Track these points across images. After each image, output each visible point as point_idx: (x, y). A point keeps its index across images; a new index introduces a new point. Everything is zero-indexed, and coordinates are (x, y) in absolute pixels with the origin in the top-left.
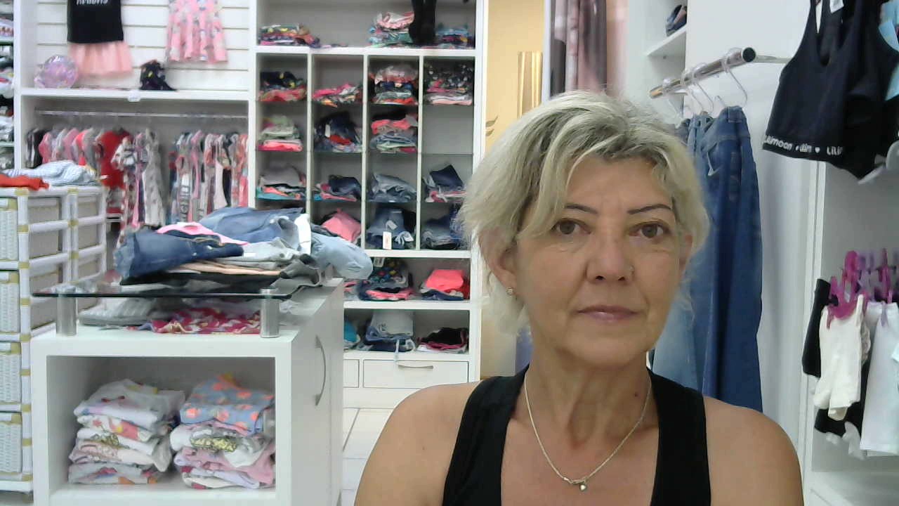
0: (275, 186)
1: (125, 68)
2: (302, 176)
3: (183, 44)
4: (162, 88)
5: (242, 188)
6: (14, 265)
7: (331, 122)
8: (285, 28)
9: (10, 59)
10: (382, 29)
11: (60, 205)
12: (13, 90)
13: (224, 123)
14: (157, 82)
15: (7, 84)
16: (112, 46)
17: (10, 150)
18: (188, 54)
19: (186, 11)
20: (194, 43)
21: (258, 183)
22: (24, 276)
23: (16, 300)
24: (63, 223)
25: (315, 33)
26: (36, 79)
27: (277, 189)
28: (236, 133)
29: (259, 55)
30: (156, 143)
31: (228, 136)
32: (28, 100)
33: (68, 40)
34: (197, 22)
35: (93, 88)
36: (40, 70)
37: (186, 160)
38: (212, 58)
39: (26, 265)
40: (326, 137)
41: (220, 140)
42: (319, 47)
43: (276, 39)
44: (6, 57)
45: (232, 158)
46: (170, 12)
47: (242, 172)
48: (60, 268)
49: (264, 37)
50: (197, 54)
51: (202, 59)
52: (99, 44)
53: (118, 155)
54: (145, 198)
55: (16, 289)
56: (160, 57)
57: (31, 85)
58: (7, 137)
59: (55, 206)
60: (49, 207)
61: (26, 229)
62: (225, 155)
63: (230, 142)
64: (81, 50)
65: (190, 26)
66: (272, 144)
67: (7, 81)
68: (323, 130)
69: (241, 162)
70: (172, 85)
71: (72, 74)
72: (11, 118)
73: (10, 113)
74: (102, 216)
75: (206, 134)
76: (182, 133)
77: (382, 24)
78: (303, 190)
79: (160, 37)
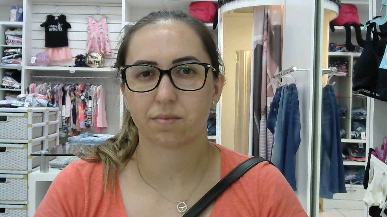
1: (69, 58)
4: (84, 66)
6: (26, 141)
9: (20, 54)
11: (43, 116)
12: (21, 67)
14: (81, 64)
15: (19, 65)
16: (64, 48)
19: (95, 34)
23: (26, 157)
24: (44, 124)
32: (27, 71)
33: (45, 46)
34: (99, 38)
39: (31, 141)
46: (88, 34)
48: (42, 143)
52: (58, 48)
55: (27, 151)
56: (84, 53)
57: (29, 65)
60: (39, 117)
61: (31, 126)
64: (50, 50)
74: (58, 121)
79: (83, 45)
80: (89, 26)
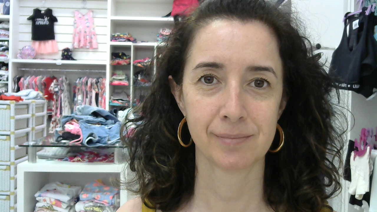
0: (117, 100)
1: (56, 51)
2: (128, 96)
3: (79, 41)
4: (70, 59)
5: (103, 101)
6: (8, 133)
7: (141, 73)
8: (122, 34)
9: (7, 47)
10: (162, 35)
11: (28, 108)
12: (8, 60)
13: (96, 73)
14: (68, 57)
15: (6, 57)
16: (50, 42)
17: (7, 85)
18: (81, 45)
19: (81, 27)
20: (84, 41)
21: (110, 98)
22: (12, 137)
23: (9, 148)
24: (29, 115)
25: (135, 36)
26: (18, 55)
27: (118, 102)
28: (101, 78)
29: (111, 46)
30: (68, 82)
31: (98, 79)
32: (15, 64)
33: (32, 39)
34: (85, 32)
35: (41, 59)
36: (19, 51)
37: (80, 89)
38: (91, 47)
39: (14, 133)
40: (139, 80)
41: (94, 80)
42: (136, 42)
43: (118, 39)
44: (5, 46)
45: (99, 88)
46: (74, 28)
47: (103, 94)
48: (27, 134)
49: (113, 38)
50: (85, 45)
51: (88, 47)
52: (45, 41)
53: (52, 87)
54: (63, 105)
55: (9, 143)
56: (70, 46)
57: (16, 58)
58: (5, 79)
59: (26, 108)
60: (24, 109)
61: (13, 118)
62: (97, 87)
63: (99, 82)
64: (37, 43)
65: (83, 34)
66: (116, 82)
67: (5, 56)
68: (137, 77)
69: (103, 90)
70: (75, 58)
71: (33, 53)
72: (7, 72)
73: (7, 69)
74: (45, 113)
75: (89, 78)
76: (79, 78)
77: (162, 33)
78: (129, 102)
79: (70, 38)
80: (75, 20)
